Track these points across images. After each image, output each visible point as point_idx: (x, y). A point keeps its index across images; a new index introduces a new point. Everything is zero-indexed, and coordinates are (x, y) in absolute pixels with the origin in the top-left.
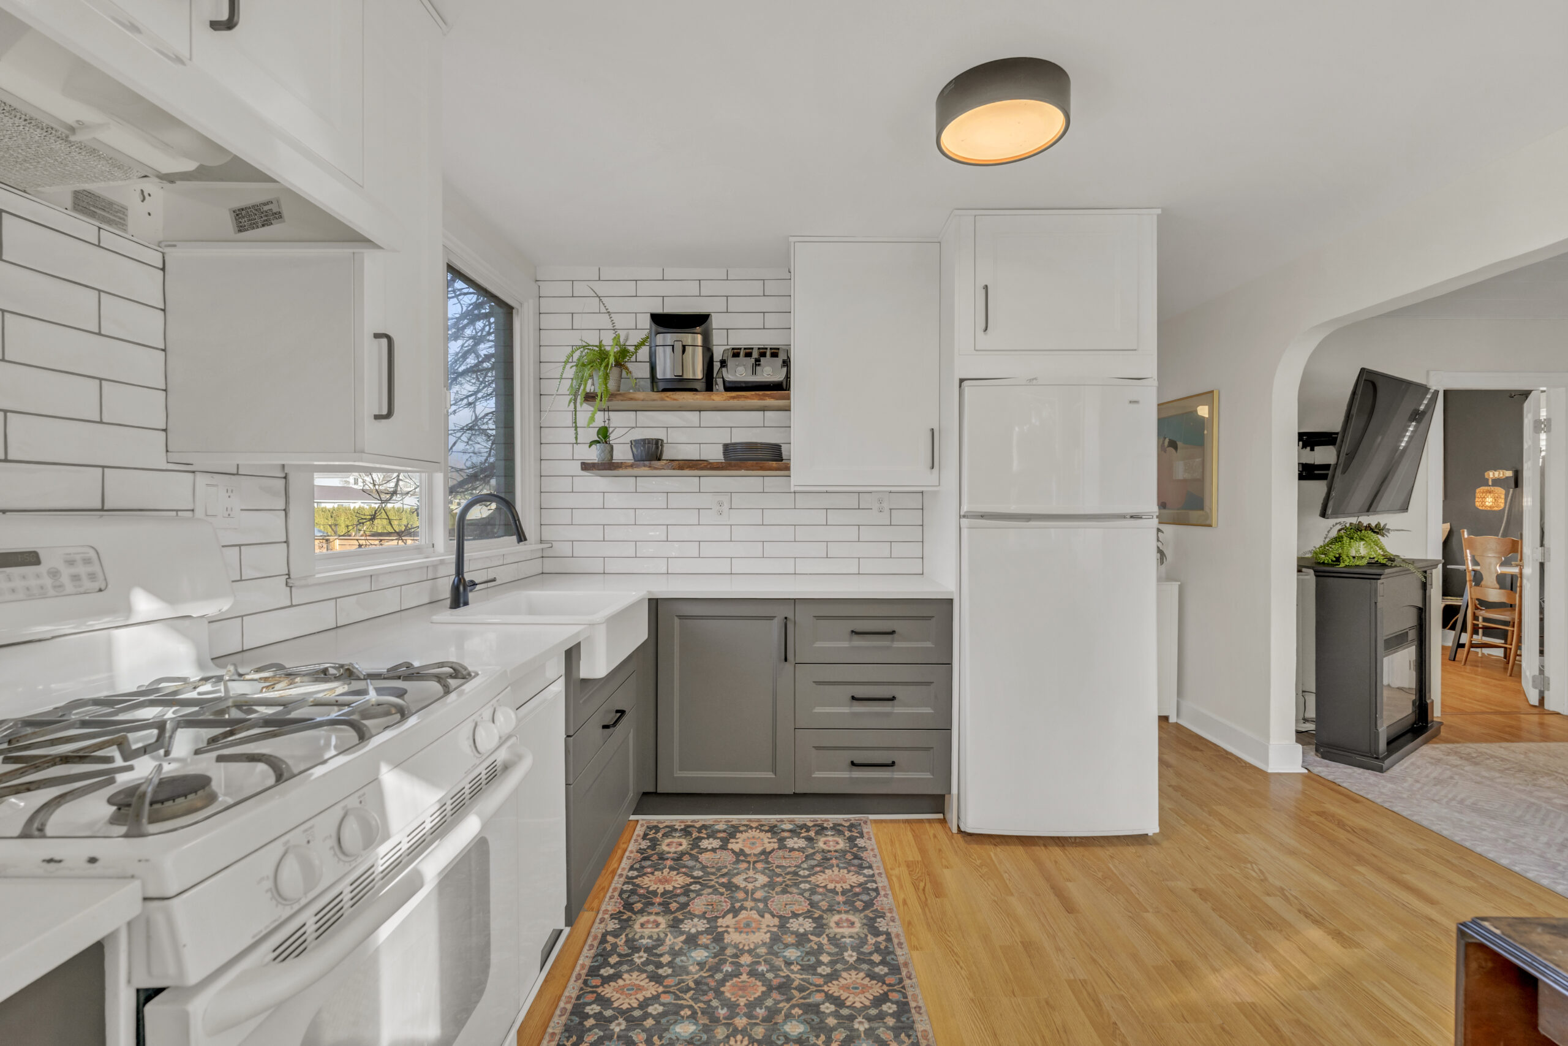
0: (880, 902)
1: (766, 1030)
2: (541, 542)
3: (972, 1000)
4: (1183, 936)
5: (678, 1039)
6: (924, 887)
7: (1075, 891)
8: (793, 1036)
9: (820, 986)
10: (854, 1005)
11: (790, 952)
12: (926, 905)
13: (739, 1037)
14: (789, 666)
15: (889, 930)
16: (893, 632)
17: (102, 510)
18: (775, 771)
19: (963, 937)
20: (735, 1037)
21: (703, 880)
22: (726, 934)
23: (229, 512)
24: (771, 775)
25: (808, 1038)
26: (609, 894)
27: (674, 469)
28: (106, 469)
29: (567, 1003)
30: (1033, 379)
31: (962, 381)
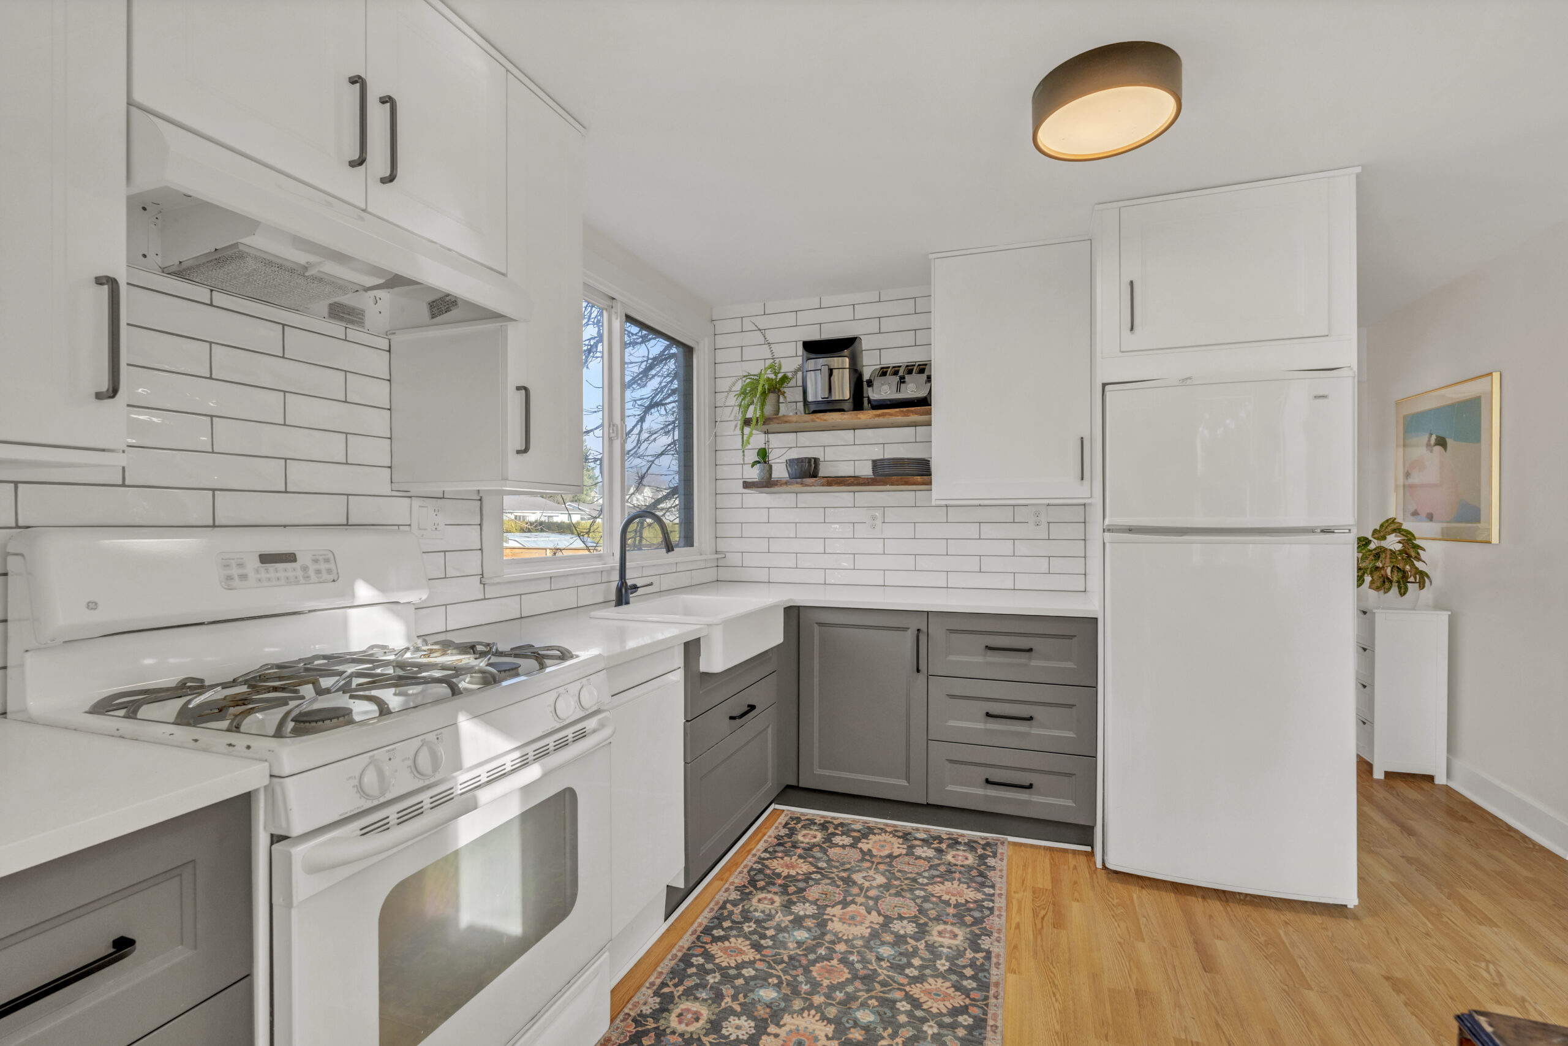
0: (991, 922)
1: (839, 1011)
2: (716, 552)
3: (1057, 1033)
4: (1349, 1025)
5: (759, 1001)
6: (1044, 916)
7: (1221, 949)
8: (862, 1022)
9: (903, 985)
10: (930, 1010)
11: (884, 950)
12: (1040, 933)
13: (813, 1012)
14: (922, 678)
15: (991, 949)
16: (1030, 650)
17: (347, 525)
18: (908, 780)
19: (1070, 971)
20: (809, 1011)
21: (825, 872)
22: (830, 922)
23: (436, 526)
24: (904, 783)
25: (876, 1028)
26: (739, 869)
27: (823, 486)
28: (350, 497)
29: (679, 951)
30: (1187, 379)
31: (1104, 385)
